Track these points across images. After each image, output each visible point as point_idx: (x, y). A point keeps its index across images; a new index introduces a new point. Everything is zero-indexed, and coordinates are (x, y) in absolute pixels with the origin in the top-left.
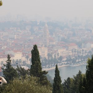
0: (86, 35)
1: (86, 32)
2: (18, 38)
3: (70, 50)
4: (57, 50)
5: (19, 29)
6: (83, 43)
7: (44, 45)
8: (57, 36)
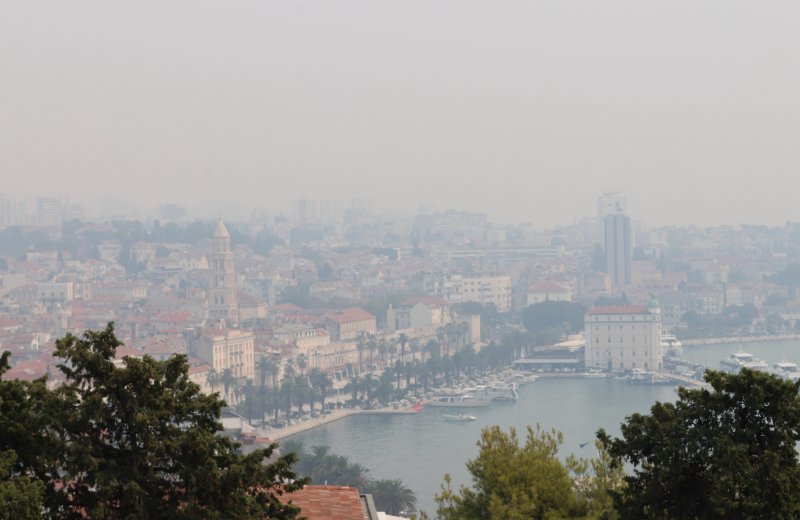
0: (380, 274)
1: (375, 260)
2: (81, 299)
3: (349, 341)
4: (295, 342)
5: (68, 260)
6: (391, 306)
7: (222, 320)
8: (258, 283)
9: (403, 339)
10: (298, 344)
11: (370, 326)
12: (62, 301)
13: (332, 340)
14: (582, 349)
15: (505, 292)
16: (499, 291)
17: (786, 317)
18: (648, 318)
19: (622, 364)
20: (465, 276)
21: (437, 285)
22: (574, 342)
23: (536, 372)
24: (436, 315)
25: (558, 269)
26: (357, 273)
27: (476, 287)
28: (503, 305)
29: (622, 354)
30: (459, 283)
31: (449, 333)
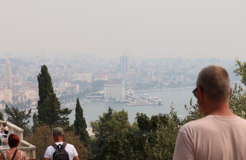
0: (57, 72)
1: (57, 69)
4: (24, 92)
7: (6, 86)
8: (22, 75)
9: (56, 91)
10: (25, 92)
13: (35, 91)
14: (104, 94)
15: (90, 77)
16: (88, 77)
17: (165, 84)
18: (121, 85)
19: (114, 98)
20: (79, 73)
21: (71, 76)
22: (101, 92)
23: (91, 99)
24: (67, 84)
25: (107, 71)
27: (82, 76)
28: (89, 81)
29: (114, 95)
30: (77, 75)
31: (70, 89)
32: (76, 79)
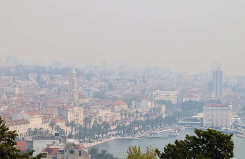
0: (131, 89)
1: (129, 84)
2: (21, 94)
3: (117, 112)
4: (98, 112)
5: (17, 79)
6: (133, 100)
7: (72, 103)
8: (86, 90)
9: (137, 112)
10: (99, 112)
11: (125, 107)
12: (13, 94)
13: (111, 112)
14: (202, 119)
15: (175, 97)
16: (173, 96)
18: (228, 108)
19: (217, 125)
20: (161, 90)
21: (150, 93)
22: (200, 116)
23: (185, 126)
24: (149, 104)
25: (195, 89)
26: (122, 88)
27: (165, 94)
28: (174, 101)
29: (217, 121)
30: (158, 93)
31: (154, 111)
32: (158, 98)
